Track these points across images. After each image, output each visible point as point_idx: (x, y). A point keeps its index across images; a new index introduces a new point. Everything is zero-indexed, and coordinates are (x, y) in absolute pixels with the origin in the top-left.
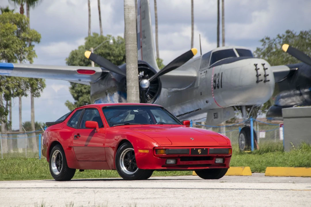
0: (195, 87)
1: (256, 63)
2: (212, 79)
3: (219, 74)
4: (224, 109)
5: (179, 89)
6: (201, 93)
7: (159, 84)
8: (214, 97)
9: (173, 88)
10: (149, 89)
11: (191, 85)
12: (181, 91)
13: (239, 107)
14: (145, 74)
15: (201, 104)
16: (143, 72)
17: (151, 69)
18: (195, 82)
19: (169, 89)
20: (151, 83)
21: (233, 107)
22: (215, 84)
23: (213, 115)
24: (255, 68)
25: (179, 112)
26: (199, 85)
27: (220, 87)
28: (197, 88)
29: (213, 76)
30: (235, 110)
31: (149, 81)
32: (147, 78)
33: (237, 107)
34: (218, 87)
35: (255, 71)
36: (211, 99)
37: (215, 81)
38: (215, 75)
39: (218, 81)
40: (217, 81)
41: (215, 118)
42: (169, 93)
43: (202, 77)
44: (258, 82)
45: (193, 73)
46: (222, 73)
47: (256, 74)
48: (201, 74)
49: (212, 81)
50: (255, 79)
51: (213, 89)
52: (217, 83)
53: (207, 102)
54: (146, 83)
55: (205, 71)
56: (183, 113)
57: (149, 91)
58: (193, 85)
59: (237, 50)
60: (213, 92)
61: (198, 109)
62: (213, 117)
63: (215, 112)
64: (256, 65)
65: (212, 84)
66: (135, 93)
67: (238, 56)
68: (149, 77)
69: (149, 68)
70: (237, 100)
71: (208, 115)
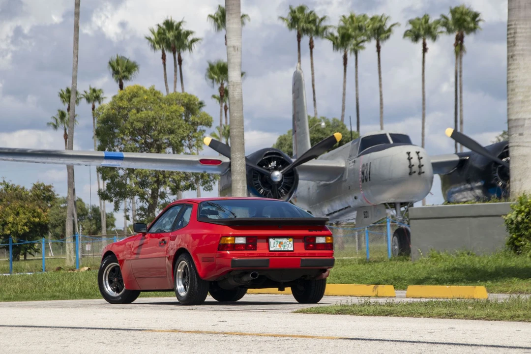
0: (344, 179)
1: (409, 151)
2: (361, 170)
3: (367, 164)
4: (375, 206)
5: (328, 183)
6: (350, 187)
7: (295, 176)
8: (362, 192)
9: (321, 181)
10: (282, 183)
11: (339, 177)
12: (330, 184)
13: (393, 205)
14: (278, 164)
15: (350, 201)
16: (275, 162)
17: (285, 159)
18: (343, 174)
19: (318, 182)
20: (285, 175)
21: (385, 204)
22: (362, 176)
23: (363, 214)
24: (407, 156)
25: (328, 210)
26: (347, 178)
27: (368, 180)
28: (346, 180)
29: (361, 166)
30: (388, 208)
31: (282, 173)
32: (280, 170)
33: (390, 204)
34: (366, 180)
35: (408, 161)
36: (360, 194)
37: (363, 173)
38: (363, 166)
39: (367, 173)
40: (365, 172)
41: (365, 217)
42: (319, 187)
43: (351, 167)
44: (410, 174)
45: (341, 163)
46: (370, 163)
47: (408, 164)
48: (350, 164)
49: (360, 173)
50: (408, 170)
51: (361, 183)
52: (365, 175)
53: (355, 198)
54: (278, 175)
55: (353, 160)
56: (332, 212)
57: (283, 184)
58: (342, 177)
59: (391, 135)
60: (361, 187)
61: (347, 206)
62: (363, 216)
63: (365, 211)
64: (409, 153)
65: (360, 176)
66: (241, 188)
67: (391, 142)
68: (283, 168)
69: (282, 158)
70: (388, 196)
71: (357, 214)
